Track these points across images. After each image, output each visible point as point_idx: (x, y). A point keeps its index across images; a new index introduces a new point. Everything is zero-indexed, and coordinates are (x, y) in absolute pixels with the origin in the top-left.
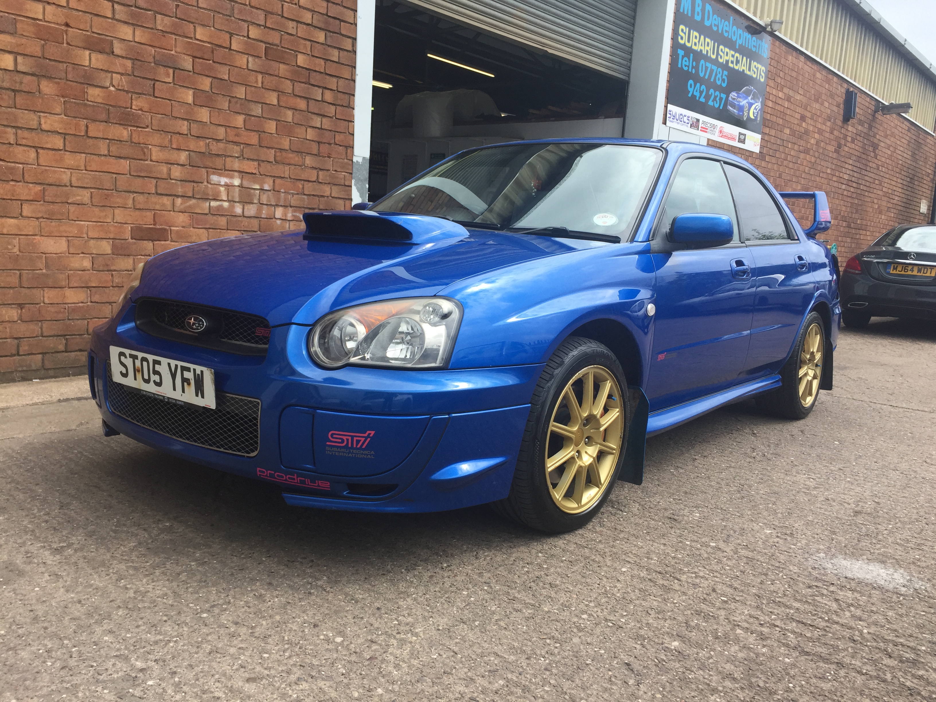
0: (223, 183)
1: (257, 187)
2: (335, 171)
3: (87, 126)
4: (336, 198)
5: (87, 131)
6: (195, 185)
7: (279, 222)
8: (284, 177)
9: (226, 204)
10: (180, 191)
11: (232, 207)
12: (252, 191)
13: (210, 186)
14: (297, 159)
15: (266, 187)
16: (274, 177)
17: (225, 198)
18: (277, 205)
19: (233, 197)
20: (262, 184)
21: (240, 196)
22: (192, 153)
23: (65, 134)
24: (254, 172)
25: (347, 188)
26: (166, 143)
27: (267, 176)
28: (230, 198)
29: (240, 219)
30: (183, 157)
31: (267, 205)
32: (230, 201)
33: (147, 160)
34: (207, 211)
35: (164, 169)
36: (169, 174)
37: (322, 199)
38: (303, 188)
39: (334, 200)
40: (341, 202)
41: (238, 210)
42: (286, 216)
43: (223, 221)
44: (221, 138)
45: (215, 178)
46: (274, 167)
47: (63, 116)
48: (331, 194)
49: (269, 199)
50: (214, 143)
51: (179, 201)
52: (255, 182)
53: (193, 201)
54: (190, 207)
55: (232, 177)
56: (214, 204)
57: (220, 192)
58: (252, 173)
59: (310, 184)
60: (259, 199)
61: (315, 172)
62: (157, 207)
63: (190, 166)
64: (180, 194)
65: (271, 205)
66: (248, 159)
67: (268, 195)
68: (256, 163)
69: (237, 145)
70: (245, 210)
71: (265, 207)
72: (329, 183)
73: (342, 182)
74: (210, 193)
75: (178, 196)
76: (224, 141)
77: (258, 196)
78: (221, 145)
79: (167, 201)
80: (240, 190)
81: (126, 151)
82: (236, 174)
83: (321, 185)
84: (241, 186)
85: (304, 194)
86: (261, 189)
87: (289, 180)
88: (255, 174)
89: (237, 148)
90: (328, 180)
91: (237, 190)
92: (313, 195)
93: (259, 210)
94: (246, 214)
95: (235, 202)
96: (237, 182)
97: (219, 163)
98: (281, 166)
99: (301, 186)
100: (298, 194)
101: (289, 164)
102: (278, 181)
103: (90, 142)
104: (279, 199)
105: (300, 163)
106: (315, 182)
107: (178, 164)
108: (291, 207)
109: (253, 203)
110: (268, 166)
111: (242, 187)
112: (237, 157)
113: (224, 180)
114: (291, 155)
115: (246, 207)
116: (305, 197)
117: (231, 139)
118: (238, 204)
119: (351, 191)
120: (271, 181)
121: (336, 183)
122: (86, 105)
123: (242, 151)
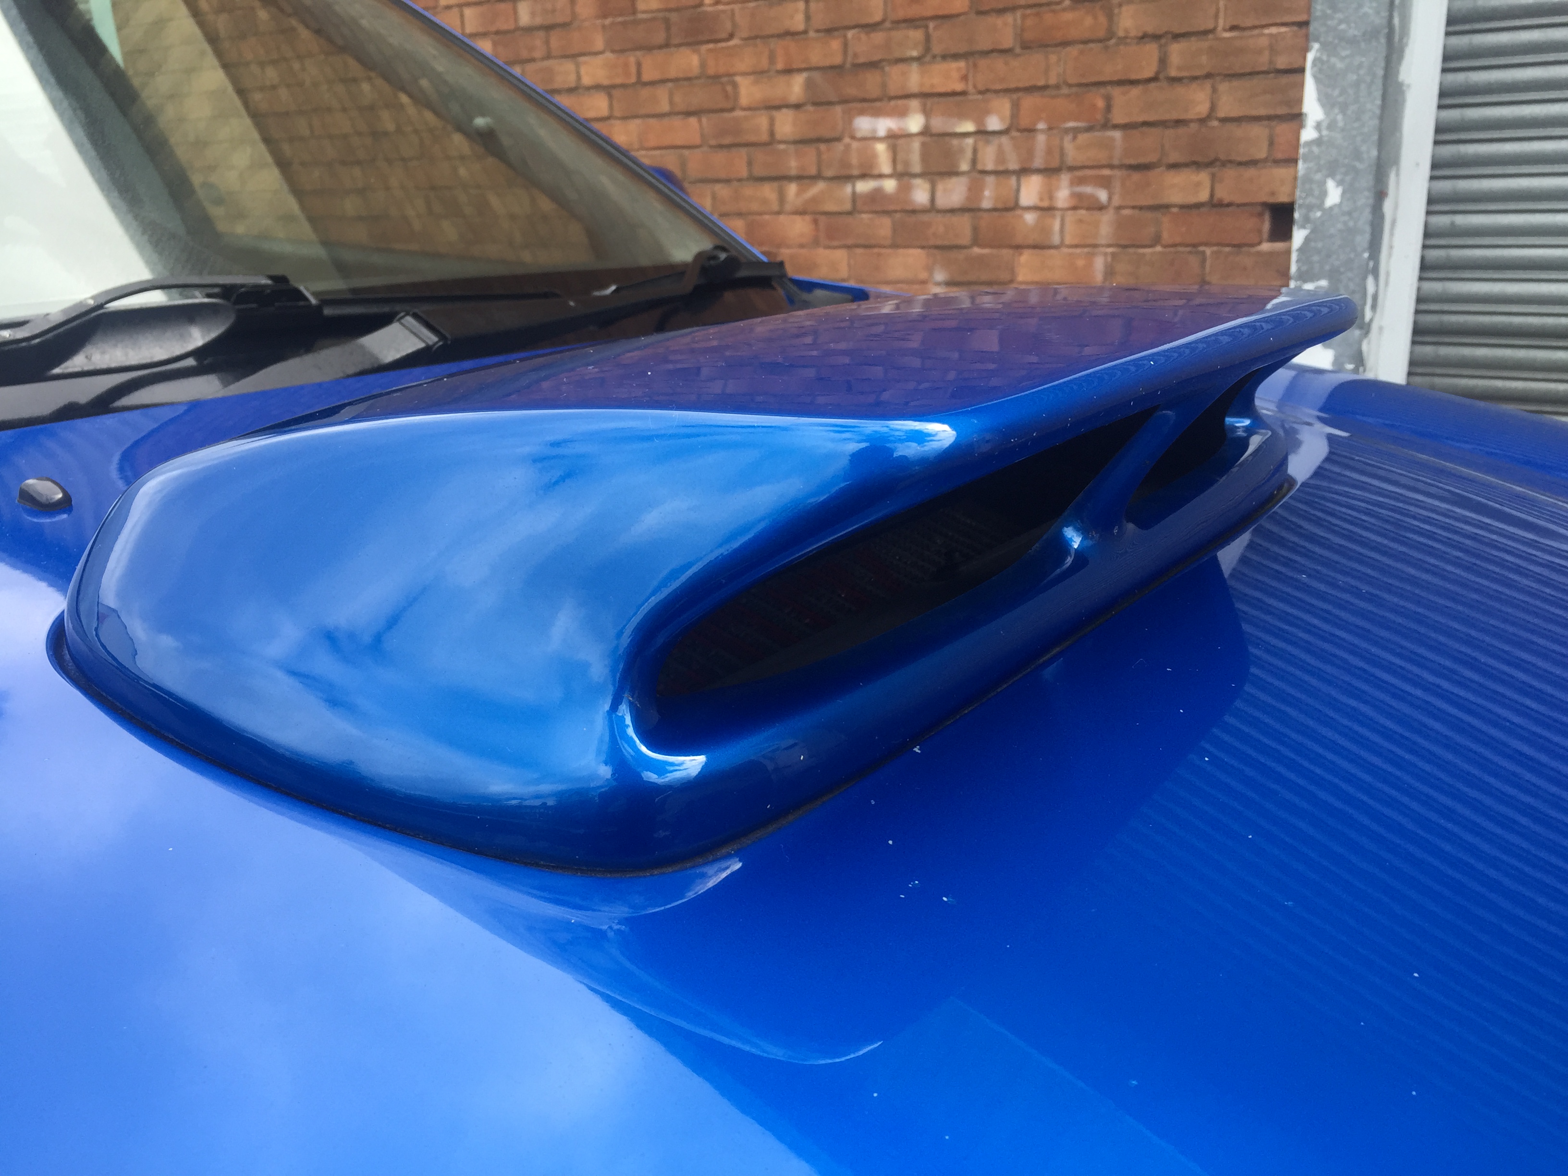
0: (882, 133)
1: (968, 127)
2: (1233, 28)
3: (639, 65)
4: (1238, 120)
5: (639, 73)
6: (823, 147)
7: (1030, 218)
8: (1045, 87)
9: (890, 185)
10: (793, 165)
11: (905, 189)
12: (955, 142)
13: (855, 145)
14: (1089, 21)
15: (994, 123)
16: (1017, 90)
17: (886, 169)
18: (1024, 171)
19: (907, 163)
20: (980, 119)
21: (925, 156)
22: (817, 76)
23: (614, 87)
24: (959, 87)
25: (1285, 80)
26: (764, 63)
27: (996, 92)
28: (900, 168)
29: (925, 218)
30: (796, 87)
31: (996, 173)
32: (897, 175)
33: (732, 110)
34: (848, 206)
35: (762, 121)
36: (772, 133)
37: (1181, 131)
38: (1109, 108)
39: (1231, 127)
40: (1258, 132)
41: (920, 195)
42: (1051, 198)
43: (884, 227)
44: (878, 17)
45: (864, 124)
46: (1015, 63)
47: (609, 55)
48: (1213, 108)
49: (1001, 157)
50: (863, 36)
51: (792, 189)
52: (962, 116)
53: (821, 186)
54: (814, 200)
55: (902, 113)
56: (863, 187)
57: (874, 156)
58: (954, 94)
59: (1135, 91)
60: (974, 162)
61: (1152, 50)
62: (755, 207)
63: (815, 104)
64: (793, 172)
65: (1006, 173)
66: (944, 57)
67: (1000, 146)
68: (962, 64)
69: (916, 27)
70: (939, 194)
71: (990, 180)
72: (1209, 76)
73: (1263, 61)
74: (854, 161)
75: (789, 178)
76: (888, 24)
77: (969, 154)
78: (878, 37)
79: (768, 191)
80: (923, 145)
81: (699, 97)
82: (915, 103)
83: (1180, 90)
84: (926, 132)
85: (1116, 127)
86: (982, 133)
87: (1065, 91)
88: (963, 93)
89: (917, 35)
90: (1205, 63)
91: (916, 145)
92: (1146, 124)
93: (975, 190)
94: (942, 201)
95: (915, 176)
96: (915, 123)
97: (871, 82)
98: (1037, 58)
99: (1100, 103)
100: (1089, 129)
101: (1065, 44)
102: (1028, 102)
103: (645, 92)
104: (1030, 153)
105: (1101, 34)
106: (1154, 79)
107: (787, 106)
108: (1071, 169)
109: (957, 174)
110: (999, 64)
111: (932, 135)
112: (918, 59)
113: (884, 125)
114: (1069, 16)
115: (940, 187)
116: (1117, 135)
117: (901, 14)
118: (918, 182)
119: (1302, 85)
120: (1004, 105)
121: (1237, 69)
122: (637, 22)
123: (928, 38)
